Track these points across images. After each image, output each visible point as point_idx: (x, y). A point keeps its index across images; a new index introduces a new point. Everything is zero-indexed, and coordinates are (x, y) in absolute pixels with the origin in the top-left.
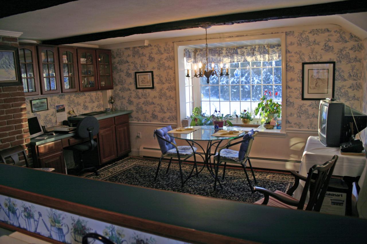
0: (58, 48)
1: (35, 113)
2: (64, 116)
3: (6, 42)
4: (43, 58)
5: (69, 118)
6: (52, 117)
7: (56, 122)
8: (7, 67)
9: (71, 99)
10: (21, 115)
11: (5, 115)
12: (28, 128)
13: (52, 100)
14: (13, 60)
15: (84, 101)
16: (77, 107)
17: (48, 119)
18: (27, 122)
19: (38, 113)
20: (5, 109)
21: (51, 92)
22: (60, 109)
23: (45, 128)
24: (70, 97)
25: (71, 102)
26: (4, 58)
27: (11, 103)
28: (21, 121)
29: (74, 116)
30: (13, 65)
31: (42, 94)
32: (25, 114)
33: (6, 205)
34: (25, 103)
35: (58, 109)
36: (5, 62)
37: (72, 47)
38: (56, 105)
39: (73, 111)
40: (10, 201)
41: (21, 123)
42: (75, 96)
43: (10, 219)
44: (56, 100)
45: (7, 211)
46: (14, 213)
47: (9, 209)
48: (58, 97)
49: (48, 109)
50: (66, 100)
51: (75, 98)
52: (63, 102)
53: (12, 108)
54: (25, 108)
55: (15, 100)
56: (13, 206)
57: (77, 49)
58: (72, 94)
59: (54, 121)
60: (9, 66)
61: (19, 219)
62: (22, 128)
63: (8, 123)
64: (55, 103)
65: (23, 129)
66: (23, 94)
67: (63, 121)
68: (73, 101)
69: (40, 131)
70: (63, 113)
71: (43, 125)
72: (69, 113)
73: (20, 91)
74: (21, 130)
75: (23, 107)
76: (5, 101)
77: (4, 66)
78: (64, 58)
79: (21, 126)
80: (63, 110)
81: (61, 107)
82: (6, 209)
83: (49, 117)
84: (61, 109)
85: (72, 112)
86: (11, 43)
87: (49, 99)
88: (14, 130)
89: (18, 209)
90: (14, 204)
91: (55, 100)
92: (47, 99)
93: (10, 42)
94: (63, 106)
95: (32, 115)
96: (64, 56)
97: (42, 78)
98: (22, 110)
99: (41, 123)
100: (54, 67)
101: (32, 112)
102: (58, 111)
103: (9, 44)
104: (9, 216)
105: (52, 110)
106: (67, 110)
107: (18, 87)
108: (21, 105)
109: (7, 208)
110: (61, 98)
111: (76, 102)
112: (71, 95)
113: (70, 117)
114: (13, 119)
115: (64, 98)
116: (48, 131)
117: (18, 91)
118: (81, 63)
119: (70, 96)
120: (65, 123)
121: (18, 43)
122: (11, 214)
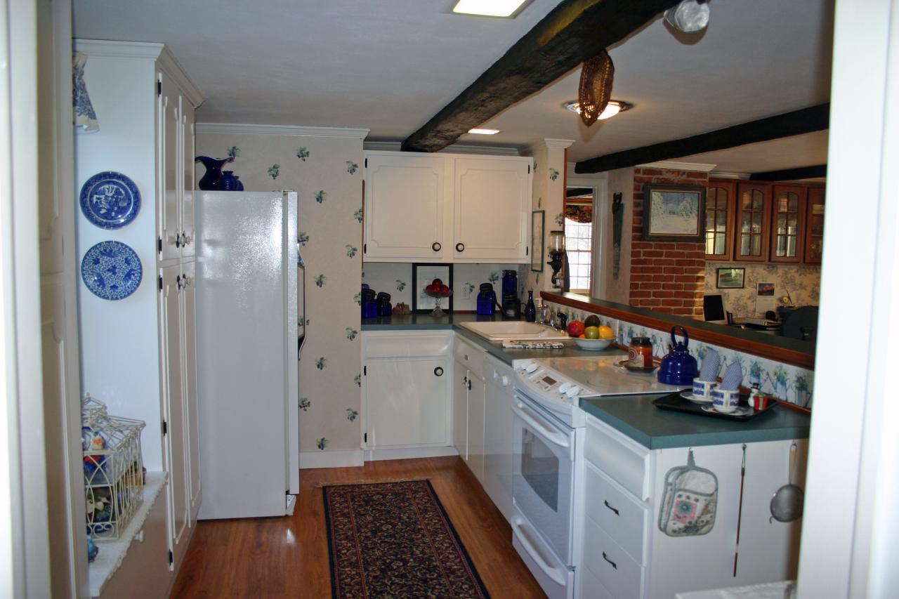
0: (773, 187)
1: (721, 290)
2: (771, 303)
3: (691, 179)
4: (746, 200)
5: (779, 309)
6: (749, 302)
7: (755, 311)
8: (687, 215)
9: (789, 276)
10: (695, 287)
11: (674, 282)
12: (702, 308)
13: (753, 272)
14: (697, 206)
15: (815, 283)
16: (799, 292)
17: (741, 303)
18: (702, 299)
19: (726, 291)
20: (675, 275)
21: (751, 258)
22: (764, 289)
23: (732, 316)
24: (786, 272)
25: (787, 282)
26: (685, 202)
27: (685, 267)
28: (693, 295)
29: (789, 307)
30: (695, 212)
31: (734, 259)
32: (702, 285)
33: (776, 374)
34: (704, 269)
35: (761, 290)
36: (685, 208)
37: (800, 186)
38: (758, 283)
39: (789, 298)
40: (781, 369)
41: (693, 298)
42: (797, 271)
43: (776, 392)
44: (760, 274)
45: (775, 381)
46: (783, 383)
47: (778, 379)
48: (765, 269)
49: (743, 287)
50: (779, 276)
51: (796, 275)
52: (774, 279)
53: (684, 274)
54: (703, 278)
55: (692, 263)
56: (784, 375)
57: (808, 188)
58: (792, 267)
59: (750, 308)
60: (689, 214)
61: (788, 392)
62: (694, 306)
63: (677, 295)
64: (758, 279)
65: (694, 308)
66: (704, 255)
67: (766, 311)
68: (792, 280)
69: (722, 318)
70: (769, 298)
71: (730, 312)
72: (781, 300)
73: (700, 251)
74: (692, 310)
75: (700, 274)
76: (678, 263)
77: (684, 213)
78: (782, 203)
79: (693, 303)
80: (771, 292)
81: (767, 286)
82: (774, 378)
83: (743, 300)
84: (766, 291)
85: (787, 299)
86: (698, 181)
87: (748, 270)
88: (682, 307)
89: (789, 379)
90: (785, 373)
91: (758, 274)
92: (744, 269)
93: (696, 180)
94: (771, 285)
95: (714, 292)
96: (782, 200)
97: (738, 235)
98: (699, 279)
99: (728, 307)
100: (762, 218)
101: (717, 287)
102: (761, 293)
103: (694, 181)
104: (775, 388)
105: (750, 290)
106: (777, 293)
107: (698, 244)
108: (697, 272)
109: (776, 377)
110: (770, 272)
111: (798, 281)
112: (789, 269)
113: (781, 307)
114: (683, 290)
115: (776, 272)
116: (736, 321)
117: (697, 251)
118: (814, 212)
119: (786, 269)
120: (769, 315)
121: (707, 180)
122: (779, 385)
